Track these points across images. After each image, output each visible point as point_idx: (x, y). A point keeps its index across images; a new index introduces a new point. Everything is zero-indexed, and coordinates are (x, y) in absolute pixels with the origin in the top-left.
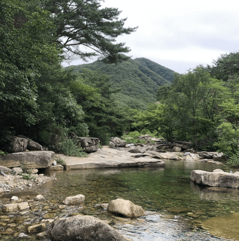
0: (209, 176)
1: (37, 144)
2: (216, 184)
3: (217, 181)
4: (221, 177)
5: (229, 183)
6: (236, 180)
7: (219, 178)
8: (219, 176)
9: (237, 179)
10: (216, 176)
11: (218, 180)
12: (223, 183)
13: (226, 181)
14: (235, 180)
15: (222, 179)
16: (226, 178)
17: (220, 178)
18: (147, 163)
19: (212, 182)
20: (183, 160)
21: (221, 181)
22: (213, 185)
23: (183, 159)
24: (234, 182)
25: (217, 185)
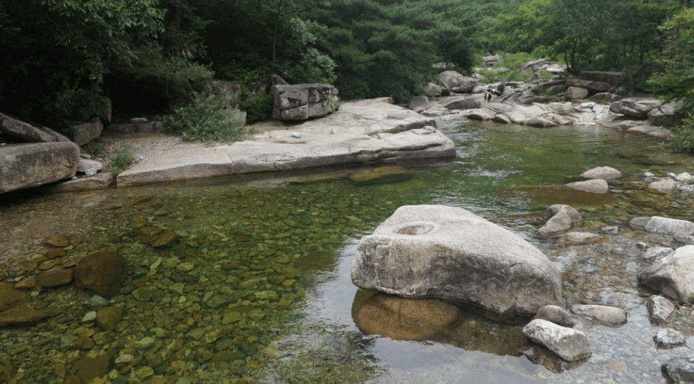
0: (386, 252)
1: (25, 126)
2: (415, 286)
3: (421, 275)
4: (444, 258)
5: (474, 287)
6: (504, 280)
7: (433, 261)
8: (434, 255)
9: (507, 274)
10: (418, 255)
11: (429, 273)
12: (450, 281)
13: (464, 276)
14: (498, 277)
15: (447, 269)
16: (464, 265)
17: (440, 263)
18: (393, 153)
19: (400, 278)
20: (566, 124)
21: (443, 275)
22: (404, 291)
23: (565, 122)
24: (493, 286)
25: (419, 291)
